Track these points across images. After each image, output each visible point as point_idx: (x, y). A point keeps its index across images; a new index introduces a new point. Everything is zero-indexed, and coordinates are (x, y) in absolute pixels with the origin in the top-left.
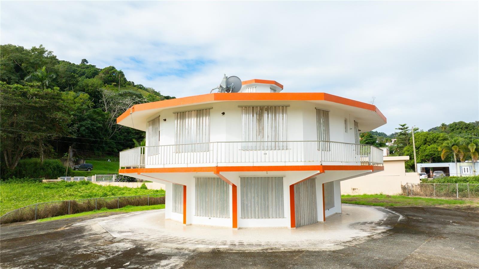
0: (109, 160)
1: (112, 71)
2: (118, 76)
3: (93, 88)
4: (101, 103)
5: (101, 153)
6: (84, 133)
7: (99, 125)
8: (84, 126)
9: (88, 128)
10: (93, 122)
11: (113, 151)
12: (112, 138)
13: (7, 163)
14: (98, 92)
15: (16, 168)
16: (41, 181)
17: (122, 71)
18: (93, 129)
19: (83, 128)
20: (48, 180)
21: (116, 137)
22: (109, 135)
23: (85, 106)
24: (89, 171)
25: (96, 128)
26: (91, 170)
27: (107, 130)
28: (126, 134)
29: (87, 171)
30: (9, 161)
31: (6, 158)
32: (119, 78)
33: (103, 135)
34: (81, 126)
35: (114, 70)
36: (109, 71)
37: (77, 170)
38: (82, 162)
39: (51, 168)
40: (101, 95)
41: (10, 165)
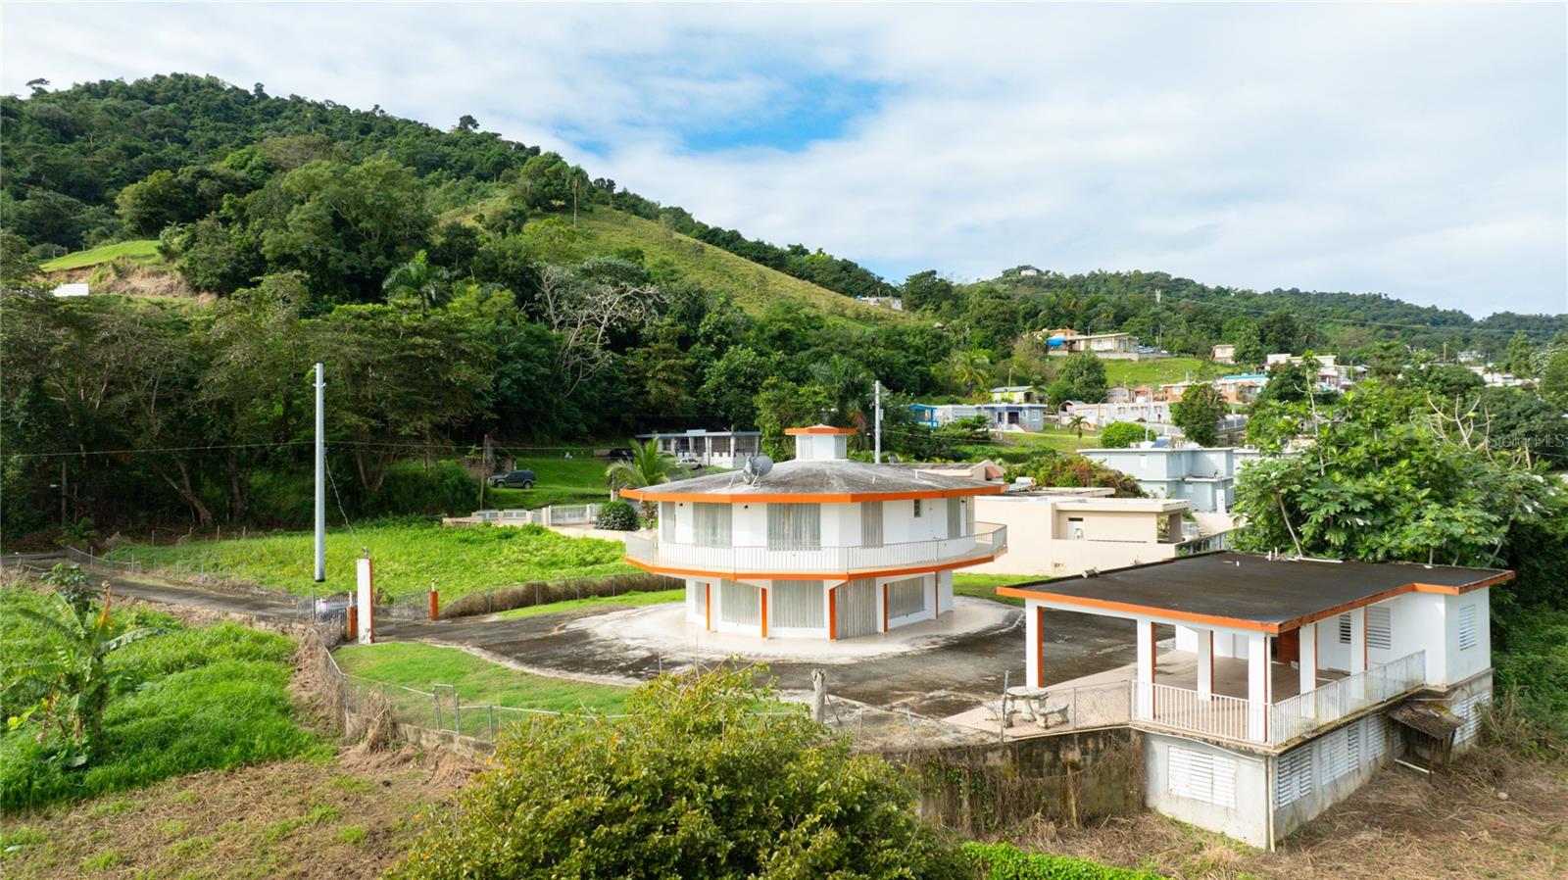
0: (568, 454)
1: (553, 168)
2: (570, 183)
3: (517, 263)
4: (540, 301)
5: (547, 438)
6: (509, 393)
7: (542, 370)
8: (509, 376)
9: (517, 381)
10: (529, 364)
11: (576, 430)
12: (574, 397)
13: (363, 477)
14: (531, 271)
15: (380, 488)
16: (441, 522)
17: (583, 167)
18: (528, 381)
19: (506, 382)
20: (454, 520)
21: (582, 393)
22: (565, 389)
23: (505, 326)
24: (528, 486)
25: (534, 378)
26: (531, 485)
27: (558, 379)
28: (605, 384)
29: (523, 488)
30: (366, 474)
31: (361, 469)
32: (574, 191)
33: (551, 390)
34: (502, 375)
35: (559, 164)
36: (545, 168)
37: (500, 485)
38: (511, 468)
39: (448, 487)
40: (539, 279)
41: (369, 483)
